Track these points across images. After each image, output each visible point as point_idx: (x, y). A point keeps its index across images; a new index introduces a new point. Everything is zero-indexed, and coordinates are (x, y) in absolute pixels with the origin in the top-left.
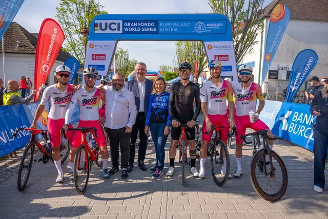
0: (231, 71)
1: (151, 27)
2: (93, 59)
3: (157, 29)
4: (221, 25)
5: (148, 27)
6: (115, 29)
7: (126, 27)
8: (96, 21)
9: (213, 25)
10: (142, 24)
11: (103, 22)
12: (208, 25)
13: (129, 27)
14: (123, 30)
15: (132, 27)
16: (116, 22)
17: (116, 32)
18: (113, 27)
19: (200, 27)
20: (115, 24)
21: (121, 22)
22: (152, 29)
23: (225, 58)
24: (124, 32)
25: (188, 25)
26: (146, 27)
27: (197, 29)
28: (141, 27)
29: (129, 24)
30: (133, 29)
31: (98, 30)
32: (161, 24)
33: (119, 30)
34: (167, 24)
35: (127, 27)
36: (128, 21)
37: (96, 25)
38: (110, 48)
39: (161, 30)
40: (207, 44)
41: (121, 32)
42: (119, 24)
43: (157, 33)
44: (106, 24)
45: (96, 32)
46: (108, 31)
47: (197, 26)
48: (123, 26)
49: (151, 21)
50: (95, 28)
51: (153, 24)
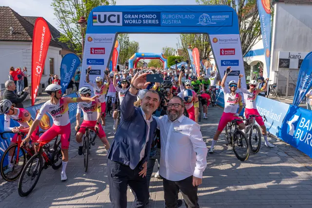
0: (238, 65)
1: (152, 19)
2: (91, 53)
3: (159, 21)
4: (227, 17)
5: (150, 19)
6: (115, 22)
7: (126, 19)
8: (94, 13)
9: (218, 17)
10: (143, 16)
11: (102, 14)
12: (213, 17)
13: (129, 19)
14: (123, 22)
15: (133, 19)
16: (116, 13)
17: (116, 24)
18: (112, 19)
19: (205, 20)
20: (115, 16)
21: (121, 14)
22: (154, 22)
23: (232, 51)
24: (124, 24)
25: (191, 17)
26: (147, 19)
27: (201, 21)
28: (142, 19)
29: (129, 16)
30: (134, 22)
31: (96, 22)
32: (163, 16)
33: (119, 22)
34: (170, 16)
35: (128, 19)
36: (128, 13)
37: (95, 18)
38: (110, 41)
39: (163, 22)
40: (212, 37)
41: (121, 24)
42: (118, 16)
43: (159, 25)
44: (105, 16)
45: (94, 24)
46: (107, 23)
47: (201, 18)
48: (124, 18)
49: (152, 13)
50: (94, 20)
51: (154, 16)
